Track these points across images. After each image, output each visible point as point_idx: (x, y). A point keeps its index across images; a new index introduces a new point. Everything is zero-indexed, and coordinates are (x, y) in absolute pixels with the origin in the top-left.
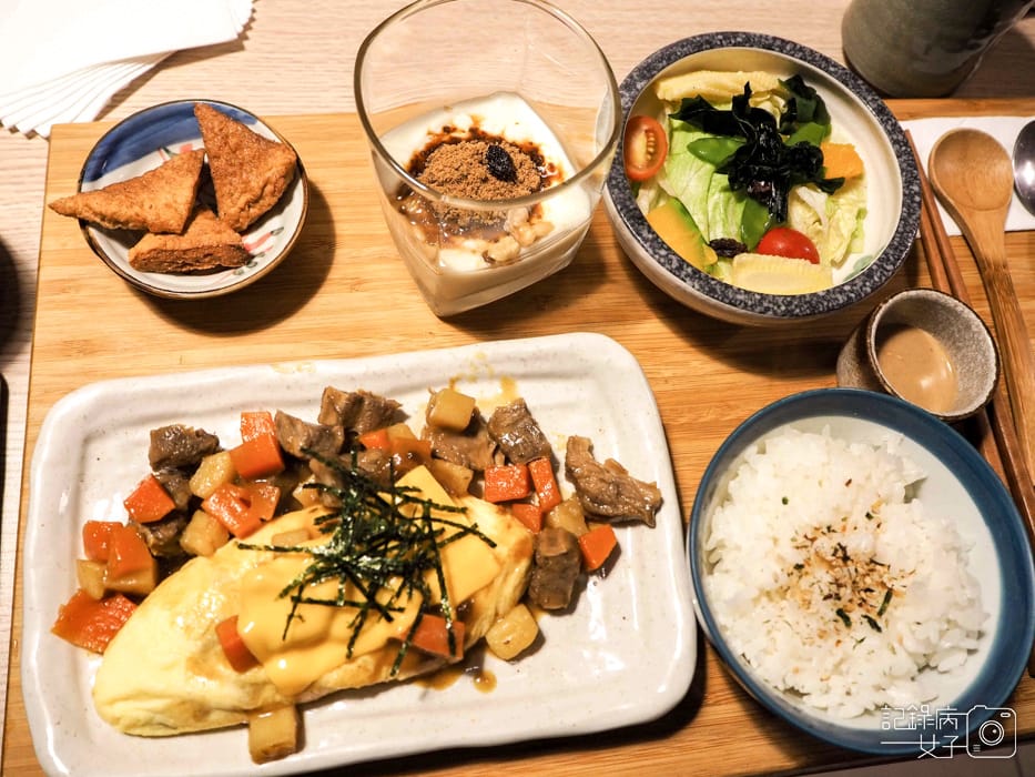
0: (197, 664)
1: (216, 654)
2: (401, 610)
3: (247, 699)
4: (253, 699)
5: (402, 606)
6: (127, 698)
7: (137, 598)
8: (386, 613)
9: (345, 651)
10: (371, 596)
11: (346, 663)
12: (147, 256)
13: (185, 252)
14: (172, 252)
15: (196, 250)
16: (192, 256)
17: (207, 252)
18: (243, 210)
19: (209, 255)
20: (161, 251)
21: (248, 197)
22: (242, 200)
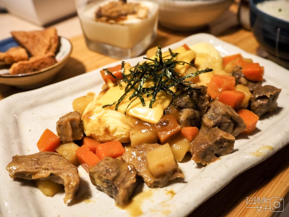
12: (18, 68)
13: (33, 63)
14: (27, 64)
15: (37, 61)
16: (36, 65)
17: (42, 61)
18: (46, 53)
19: (42, 63)
20: (23, 65)
21: (46, 48)
22: (44, 50)
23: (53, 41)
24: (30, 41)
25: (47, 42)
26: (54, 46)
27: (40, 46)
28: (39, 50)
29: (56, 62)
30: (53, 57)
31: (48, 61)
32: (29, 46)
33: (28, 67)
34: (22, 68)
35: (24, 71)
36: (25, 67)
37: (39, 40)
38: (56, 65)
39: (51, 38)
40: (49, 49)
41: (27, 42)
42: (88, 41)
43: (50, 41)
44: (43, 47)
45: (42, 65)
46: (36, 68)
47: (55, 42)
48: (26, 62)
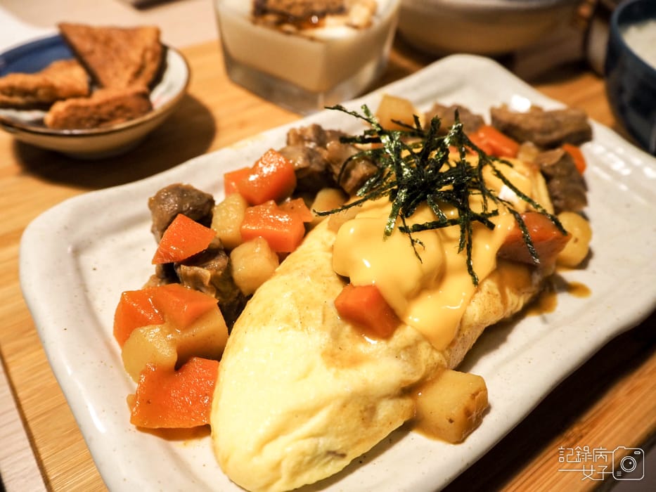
0: (334, 357)
1: (347, 337)
2: (495, 213)
3: (409, 367)
4: (415, 364)
5: (495, 209)
6: (274, 436)
7: (214, 353)
8: (485, 221)
9: (469, 278)
10: (464, 209)
11: (477, 292)
12: (65, 115)
13: (98, 106)
14: (86, 108)
15: (107, 102)
16: (105, 109)
17: (118, 103)
18: (131, 83)
19: (120, 108)
20: (77, 108)
21: (132, 70)
22: (127, 75)
23: (149, 55)
24: (98, 49)
25: (135, 56)
26: (151, 67)
27: (119, 64)
28: (116, 74)
29: (150, 108)
30: (145, 96)
31: (132, 103)
32: (95, 60)
33: (86, 115)
34: (73, 115)
35: (78, 124)
36: (80, 114)
37: (117, 51)
38: (148, 116)
39: (145, 50)
40: (137, 74)
41: (92, 52)
42: (231, 63)
43: (143, 57)
44: (126, 67)
45: (119, 112)
46: (105, 117)
47: (153, 59)
48: (83, 102)
